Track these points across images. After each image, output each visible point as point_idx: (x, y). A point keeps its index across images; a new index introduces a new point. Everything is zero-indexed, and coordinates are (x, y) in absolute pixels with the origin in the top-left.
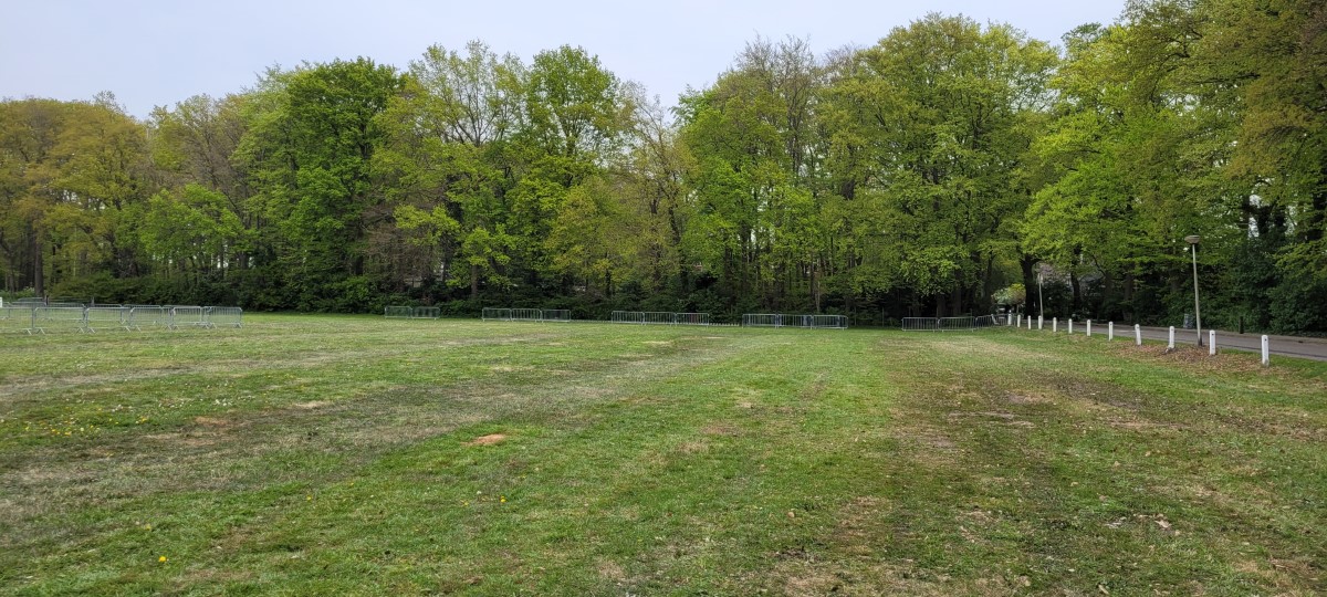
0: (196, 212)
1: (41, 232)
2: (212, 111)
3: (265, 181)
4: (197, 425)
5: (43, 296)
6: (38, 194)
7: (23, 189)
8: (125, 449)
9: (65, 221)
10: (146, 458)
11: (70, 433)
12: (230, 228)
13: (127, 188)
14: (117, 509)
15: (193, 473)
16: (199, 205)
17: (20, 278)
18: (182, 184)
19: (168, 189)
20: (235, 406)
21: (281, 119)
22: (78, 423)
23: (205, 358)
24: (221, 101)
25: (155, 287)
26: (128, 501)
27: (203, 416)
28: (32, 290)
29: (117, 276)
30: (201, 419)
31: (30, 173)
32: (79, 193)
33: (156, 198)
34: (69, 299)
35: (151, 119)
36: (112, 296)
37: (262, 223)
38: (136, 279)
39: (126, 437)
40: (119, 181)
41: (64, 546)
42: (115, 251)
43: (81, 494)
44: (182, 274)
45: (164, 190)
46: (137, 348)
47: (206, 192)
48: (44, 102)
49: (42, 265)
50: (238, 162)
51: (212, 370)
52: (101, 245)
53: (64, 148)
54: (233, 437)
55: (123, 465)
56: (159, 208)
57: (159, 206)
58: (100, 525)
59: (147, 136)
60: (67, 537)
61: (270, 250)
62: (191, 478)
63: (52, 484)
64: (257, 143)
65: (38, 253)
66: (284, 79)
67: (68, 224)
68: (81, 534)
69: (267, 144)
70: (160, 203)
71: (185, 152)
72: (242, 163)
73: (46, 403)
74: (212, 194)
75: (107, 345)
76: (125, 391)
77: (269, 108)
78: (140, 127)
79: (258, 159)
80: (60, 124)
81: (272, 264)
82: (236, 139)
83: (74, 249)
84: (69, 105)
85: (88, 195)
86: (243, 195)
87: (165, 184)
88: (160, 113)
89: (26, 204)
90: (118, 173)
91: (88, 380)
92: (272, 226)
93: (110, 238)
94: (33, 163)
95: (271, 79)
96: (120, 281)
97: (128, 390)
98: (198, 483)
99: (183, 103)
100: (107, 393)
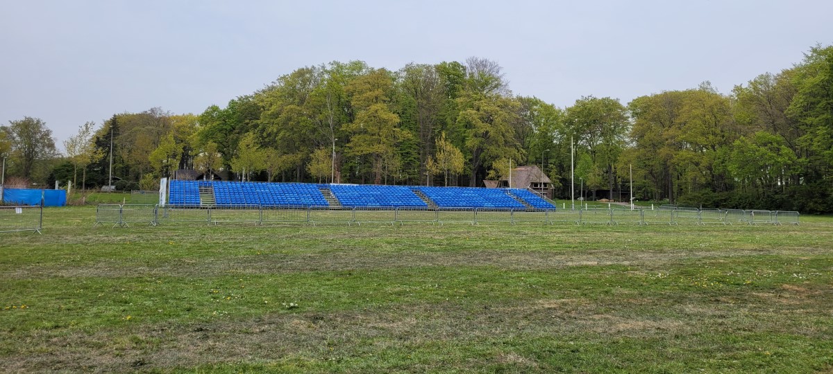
0: (763, 149)
1: (671, 167)
2: (772, 83)
3: (811, 125)
4: (784, 290)
5: (674, 203)
6: (669, 145)
7: (662, 143)
8: (741, 301)
9: (684, 160)
10: (755, 307)
11: (706, 286)
12: (787, 158)
13: (719, 138)
14: (745, 338)
15: (789, 322)
16: (765, 145)
17: (661, 193)
18: (753, 132)
19: (744, 136)
20: (808, 280)
21: (822, 81)
22: (708, 280)
23: (778, 245)
24: (778, 75)
25: (737, 198)
26: (750, 333)
27: (787, 284)
28: (668, 200)
29: (714, 191)
30: (786, 286)
31: (665, 135)
32: (691, 143)
33: (737, 142)
34: (688, 205)
35: (733, 93)
36: (712, 204)
37: (810, 154)
38: (726, 193)
39: (739, 292)
40: (714, 134)
41: (719, 355)
42: (713, 176)
43: (721, 324)
44: (755, 190)
45: (742, 136)
46: (732, 236)
47: (769, 135)
48: (671, 93)
49: (672, 186)
50: (791, 114)
51: (785, 253)
52: (704, 172)
53: (683, 118)
54: (812, 301)
55: (742, 310)
56: (739, 148)
57: (739, 147)
58: (737, 346)
59: (731, 106)
60: (718, 350)
61: (816, 172)
62: (789, 325)
63: (703, 315)
64: (805, 100)
65: (670, 179)
66: (824, 52)
67: (686, 161)
68: (727, 350)
69: (812, 100)
70: (739, 145)
71: (755, 112)
72: (794, 114)
73: (688, 265)
74: (774, 137)
75: (715, 233)
76: (733, 263)
77: (813, 75)
78: (727, 100)
79: (805, 111)
80: (680, 104)
81: (818, 182)
82: (789, 99)
83: (690, 175)
84: (685, 93)
85: (697, 144)
86: (796, 135)
87: (742, 133)
88: (738, 89)
89: (663, 151)
90: (713, 129)
91: (708, 254)
92: (817, 155)
93: (710, 168)
94: (667, 128)
95: (815, 55)
96: (716, 194)
97: (734, 262)
98: (794, 329)
99: (753, 81)
100: (721, 263)
